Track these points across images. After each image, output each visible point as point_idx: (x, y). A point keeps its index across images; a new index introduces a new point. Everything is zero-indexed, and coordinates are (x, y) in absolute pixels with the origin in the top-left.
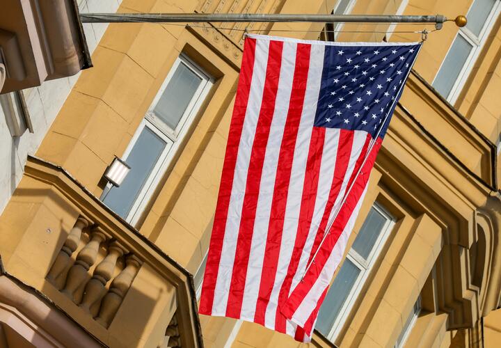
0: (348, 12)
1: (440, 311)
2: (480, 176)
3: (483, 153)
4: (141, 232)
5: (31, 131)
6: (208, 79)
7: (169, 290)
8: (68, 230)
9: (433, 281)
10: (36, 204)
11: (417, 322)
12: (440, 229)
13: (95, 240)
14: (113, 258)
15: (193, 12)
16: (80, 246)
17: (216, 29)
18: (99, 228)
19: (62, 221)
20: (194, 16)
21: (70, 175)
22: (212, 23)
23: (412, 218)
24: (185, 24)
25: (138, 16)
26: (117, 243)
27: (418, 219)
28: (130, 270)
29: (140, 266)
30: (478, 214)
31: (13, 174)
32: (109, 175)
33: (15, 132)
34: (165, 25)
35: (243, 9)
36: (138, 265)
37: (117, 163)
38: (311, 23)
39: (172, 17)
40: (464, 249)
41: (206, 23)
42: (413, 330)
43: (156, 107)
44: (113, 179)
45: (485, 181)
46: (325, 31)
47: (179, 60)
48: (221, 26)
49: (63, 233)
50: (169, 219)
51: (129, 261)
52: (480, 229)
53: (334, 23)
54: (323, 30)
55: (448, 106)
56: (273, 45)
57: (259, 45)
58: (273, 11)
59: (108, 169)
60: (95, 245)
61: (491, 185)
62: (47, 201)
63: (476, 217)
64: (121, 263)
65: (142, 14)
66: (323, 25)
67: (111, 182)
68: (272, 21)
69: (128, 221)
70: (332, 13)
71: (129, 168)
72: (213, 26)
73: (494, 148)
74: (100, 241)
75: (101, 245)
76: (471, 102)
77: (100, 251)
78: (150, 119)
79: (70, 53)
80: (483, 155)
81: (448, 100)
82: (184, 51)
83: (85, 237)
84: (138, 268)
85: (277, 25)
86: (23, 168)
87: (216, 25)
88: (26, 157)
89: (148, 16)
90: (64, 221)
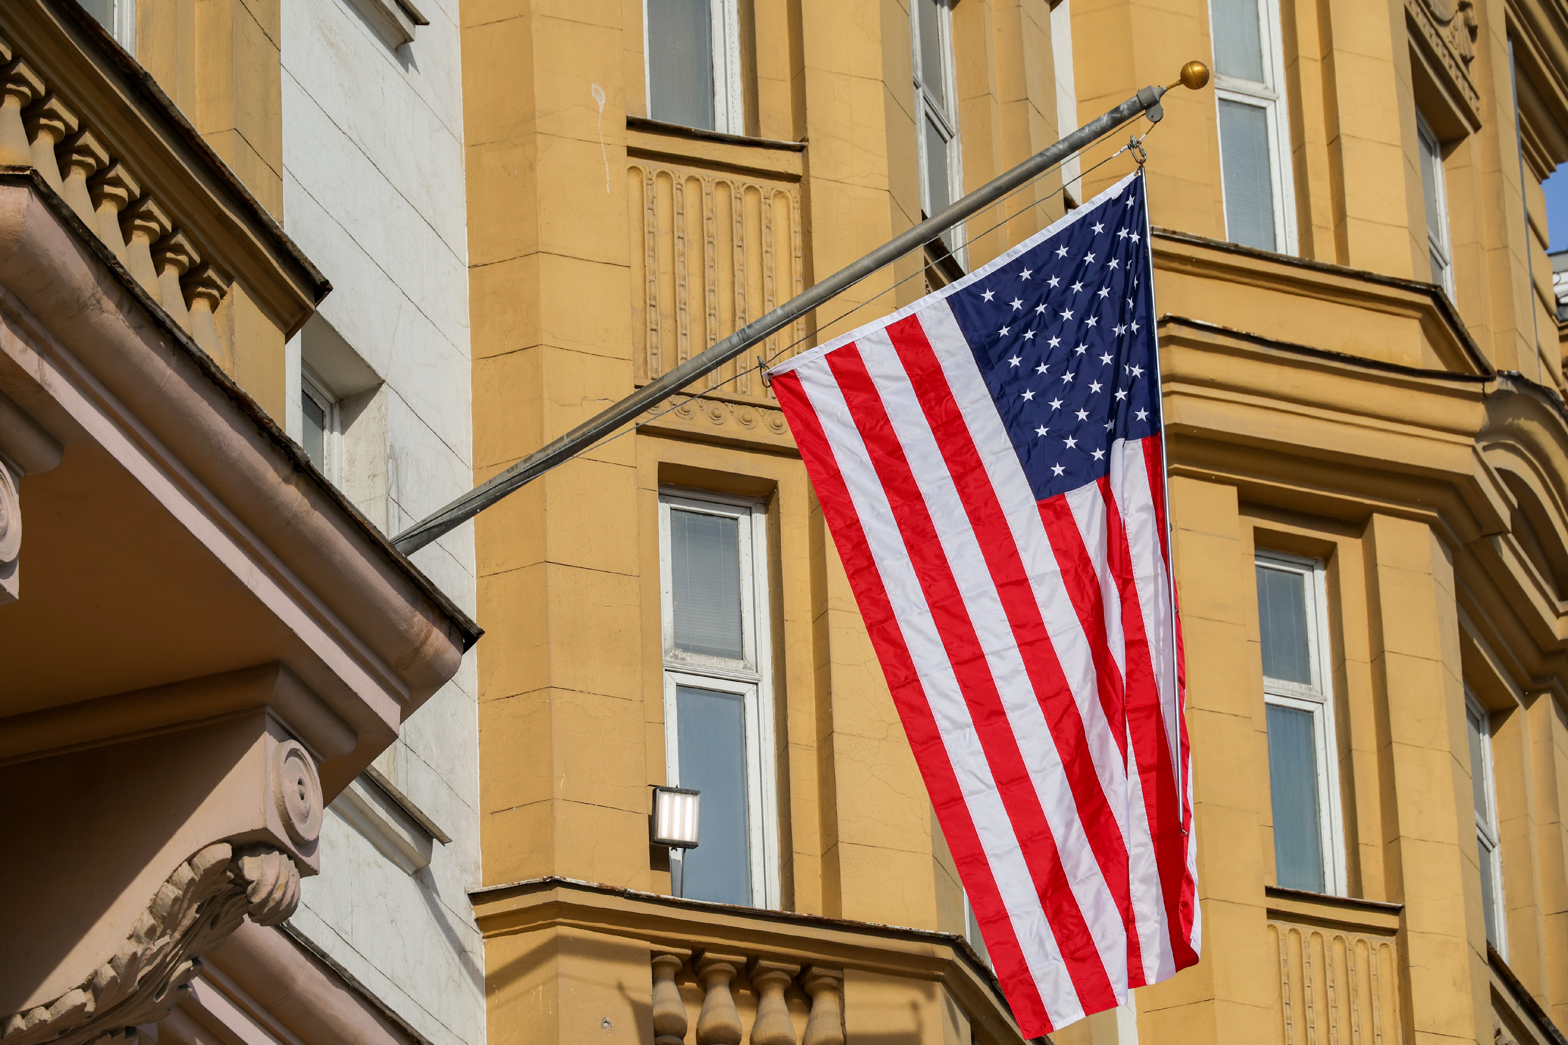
0: (957, 193)
1: (1529, 697)
2: (1440, 367)
3: (1419, 315)
4: (801, 911)
5: (444, 840)
6: (750, 511)
7: (930, 996)
8: (645, 998)
9: (1476, 642)
10: (544, 984)
11: (1495, 748)
12: (1426, 527)
13: (715, 985)
14: (775, 999)
15: (633, 391)
16: (691, 1015)
17: (701, 397)
18: (708, 955)
19: (621, 987)
20: (641, 396)
21: (582, 882)
22: (687, 389)
23: (1353, 540)
24: (631, 424)
25: (521, 469)
26: (764, 963)
27: (1366, 533)
28: (826, 1003)
29: (840, 981)
30: (1485, 449)
31: (462, 952)
32: (663, 833)
33: (413, 864)
34: (588, 452)
35: (734, 322)
36: (834, 982)
37: (665, 799)
38: (891, 266)
39: (592, 429)
40: (1500, 539)
41: (673, 398)
42: (1496, 769)
43: (676, 635)
44: (676, 837)
45: (1458, 370)
46: (932, 264)
47: (664, 509)
48: (710, 385)
49: (641, 1011)
50: (844, 850)
51: (810, 985)
52: (1509, 477)
53: (942, 235)
54: (926, 263)
55: (1288, 262)
56: (837, 360)
57: (808, 379)
58: (799, 289)
59: (653, 822)
60: (721, 995)
61: (1478, 372)
62: (565, 963)
63: (1487, 456)
64: (796, 1001)
65: (526, 461)
66: (920, 252)
67: (675, 845)
68: (808, 310)
69: (759, 904)
70: (924, 217)
71: (695, 793)
72: (692, 396)
73: (1435, 292)
74: (728, 982)
75: (733, 987)
76: (1331, 226)
77: (739, 1002)
78: (677, 665)
79: (418, 635)
80: (1421, 321)
81: (1281, 251)
82: (663, 482)
83: (690, 990)
84: (837, 989)
85: (823, 313)
86: (474, 925)
87: (697, 387)
88: (467, 899)
89: (542, 457)
90: (626, 983)
